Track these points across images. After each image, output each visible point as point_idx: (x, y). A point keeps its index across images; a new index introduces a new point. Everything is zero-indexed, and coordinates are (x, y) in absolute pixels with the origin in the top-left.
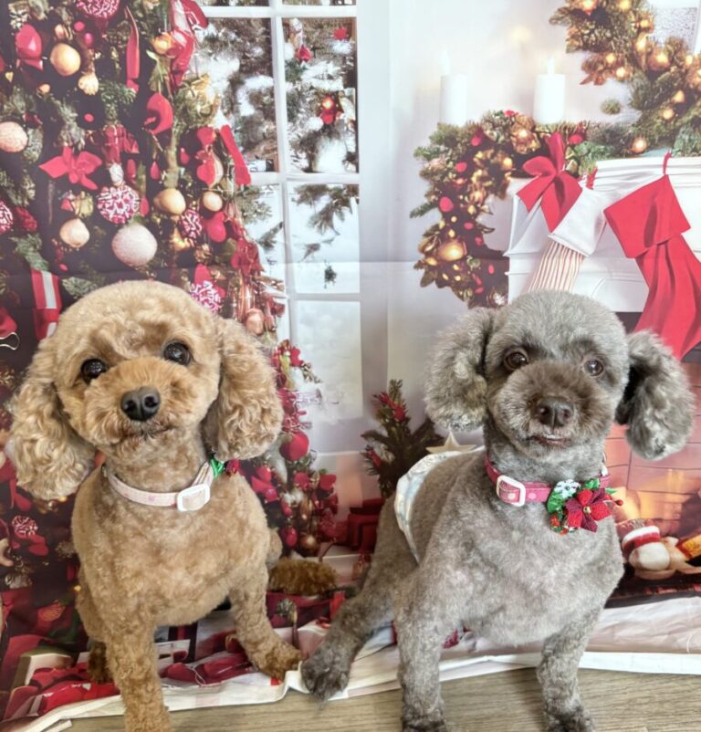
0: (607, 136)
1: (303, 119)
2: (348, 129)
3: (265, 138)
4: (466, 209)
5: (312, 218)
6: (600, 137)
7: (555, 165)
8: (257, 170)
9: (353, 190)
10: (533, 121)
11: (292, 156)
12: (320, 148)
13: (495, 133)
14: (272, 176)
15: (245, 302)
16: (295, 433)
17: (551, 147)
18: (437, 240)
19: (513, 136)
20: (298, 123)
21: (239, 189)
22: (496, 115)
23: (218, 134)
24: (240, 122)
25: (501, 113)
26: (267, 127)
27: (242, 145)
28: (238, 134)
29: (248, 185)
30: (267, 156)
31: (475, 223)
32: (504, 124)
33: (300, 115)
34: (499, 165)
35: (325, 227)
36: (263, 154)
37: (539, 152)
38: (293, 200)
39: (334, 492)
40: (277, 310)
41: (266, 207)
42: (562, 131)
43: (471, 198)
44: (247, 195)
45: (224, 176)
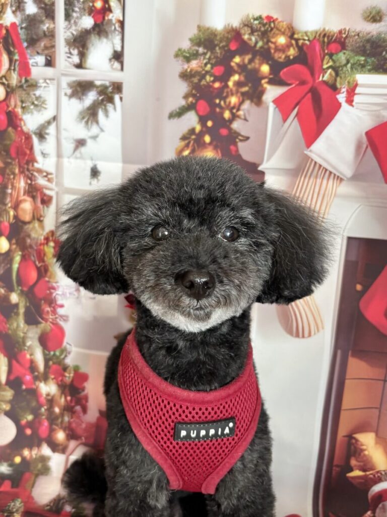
0: (368, 46)
1: (77, 18)
2: (115, 28)
3: (45, 35)
4: (222, 114)
5: (81, 113)
6: (359, 47)
7: (312, 74)
8: (37, 64)
9: (118, 87)
10: (292, 28)
11: (66, 53)
12: (90, 46)
13: (253, 39)
14: (49, 71)
15: (19, 189)
16: (53, 323)
17: (309, 56)
18: (193, 145)
19: (272, 43)
20: (72, 21)
21: (21, 82)
22: (255, 19)
23: (7, 30)
24: (25, 20)
25: (260, 18)
26: (47, 25)
27: (26, 41)
28: (23, 30)
29: (28, 78)
30: (46, 52)
31: (230, 129)
32: (263, 29)
33: (75, 15)
34: (257, 71)
35: (92, 123)
36: (43, 50)
37: (296, 60)
38: (66, 94)
39: (86, 392)
40: (46, 201)
41: (42, 100)
42: (321, 39)
43: (227, 103)
44: (27, 87)
45: (9, 69)
